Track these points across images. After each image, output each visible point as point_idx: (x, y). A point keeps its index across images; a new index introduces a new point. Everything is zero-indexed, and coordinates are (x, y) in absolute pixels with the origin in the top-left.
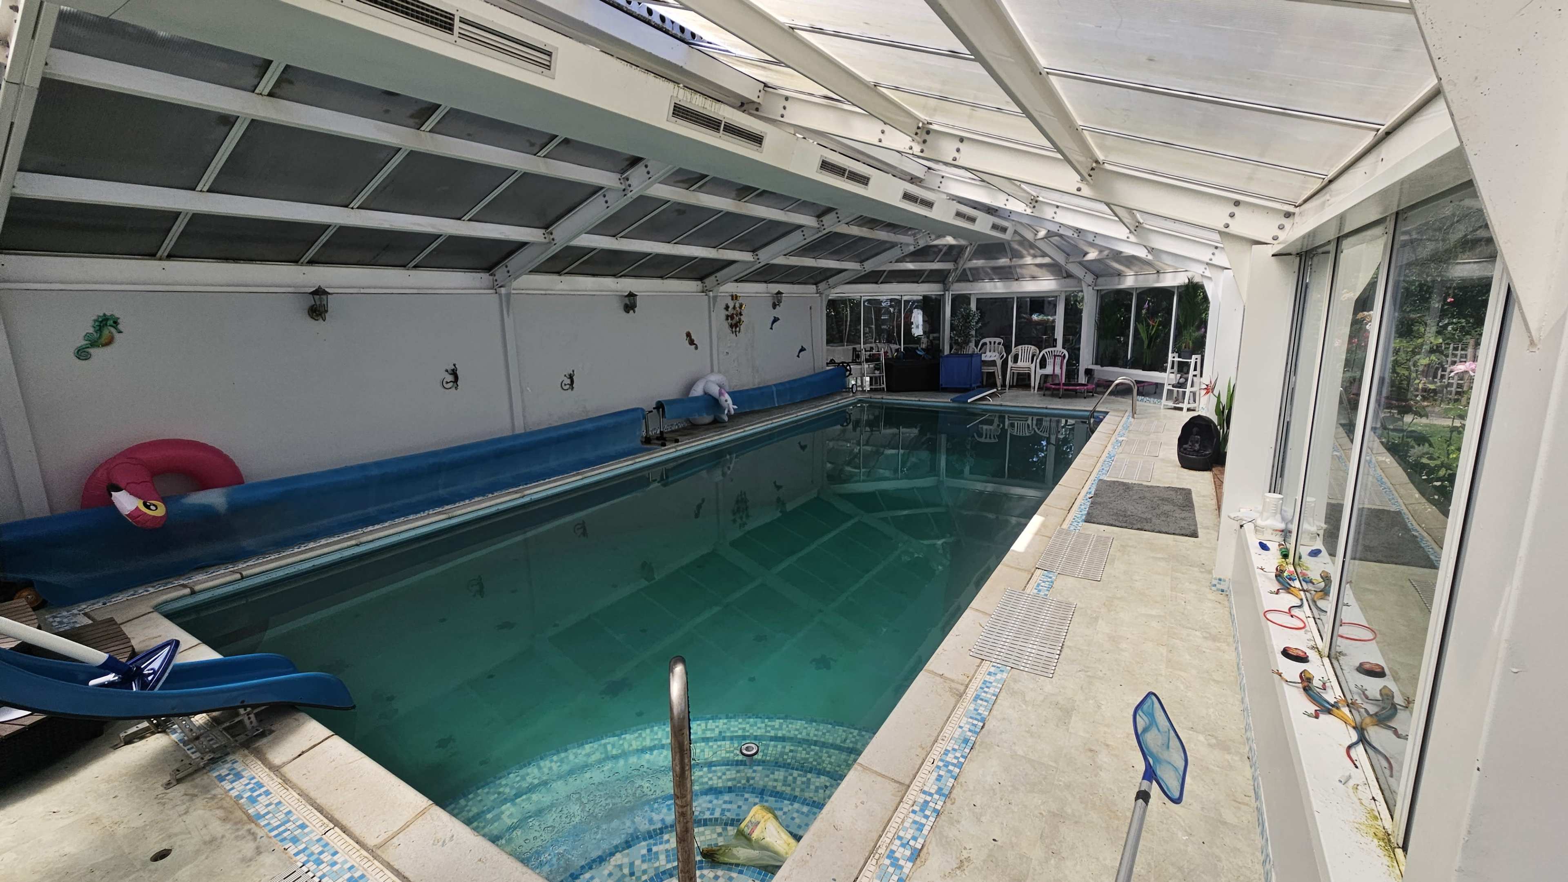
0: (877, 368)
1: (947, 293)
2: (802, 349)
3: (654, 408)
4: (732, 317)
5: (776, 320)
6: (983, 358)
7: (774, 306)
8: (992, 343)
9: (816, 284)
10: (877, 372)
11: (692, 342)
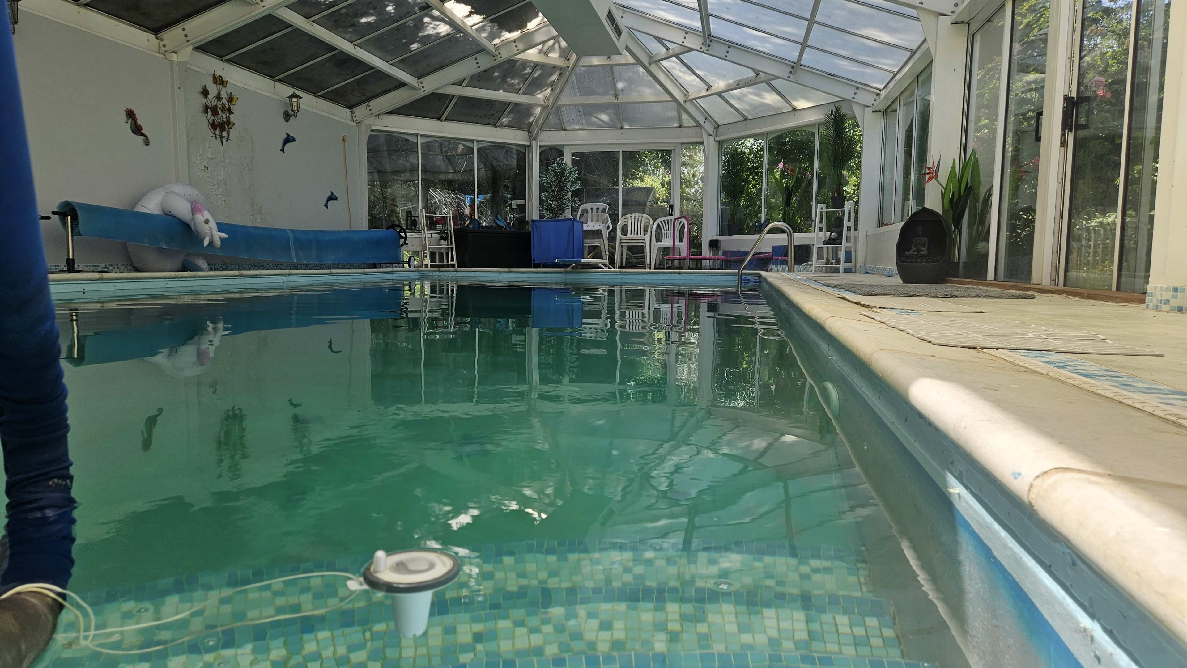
0: (444, 237)
1: (534, 142)
2: (332, 198)
3: (54, 213)
4: (215, 111)
5: (289, 139)
6: (585, 228)
7: (287, 117)
8: (595, 210)
9: (351, 107)
10: (444, 243)
11: (137, 130)
